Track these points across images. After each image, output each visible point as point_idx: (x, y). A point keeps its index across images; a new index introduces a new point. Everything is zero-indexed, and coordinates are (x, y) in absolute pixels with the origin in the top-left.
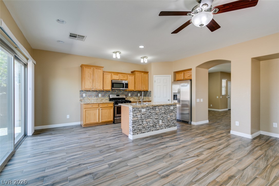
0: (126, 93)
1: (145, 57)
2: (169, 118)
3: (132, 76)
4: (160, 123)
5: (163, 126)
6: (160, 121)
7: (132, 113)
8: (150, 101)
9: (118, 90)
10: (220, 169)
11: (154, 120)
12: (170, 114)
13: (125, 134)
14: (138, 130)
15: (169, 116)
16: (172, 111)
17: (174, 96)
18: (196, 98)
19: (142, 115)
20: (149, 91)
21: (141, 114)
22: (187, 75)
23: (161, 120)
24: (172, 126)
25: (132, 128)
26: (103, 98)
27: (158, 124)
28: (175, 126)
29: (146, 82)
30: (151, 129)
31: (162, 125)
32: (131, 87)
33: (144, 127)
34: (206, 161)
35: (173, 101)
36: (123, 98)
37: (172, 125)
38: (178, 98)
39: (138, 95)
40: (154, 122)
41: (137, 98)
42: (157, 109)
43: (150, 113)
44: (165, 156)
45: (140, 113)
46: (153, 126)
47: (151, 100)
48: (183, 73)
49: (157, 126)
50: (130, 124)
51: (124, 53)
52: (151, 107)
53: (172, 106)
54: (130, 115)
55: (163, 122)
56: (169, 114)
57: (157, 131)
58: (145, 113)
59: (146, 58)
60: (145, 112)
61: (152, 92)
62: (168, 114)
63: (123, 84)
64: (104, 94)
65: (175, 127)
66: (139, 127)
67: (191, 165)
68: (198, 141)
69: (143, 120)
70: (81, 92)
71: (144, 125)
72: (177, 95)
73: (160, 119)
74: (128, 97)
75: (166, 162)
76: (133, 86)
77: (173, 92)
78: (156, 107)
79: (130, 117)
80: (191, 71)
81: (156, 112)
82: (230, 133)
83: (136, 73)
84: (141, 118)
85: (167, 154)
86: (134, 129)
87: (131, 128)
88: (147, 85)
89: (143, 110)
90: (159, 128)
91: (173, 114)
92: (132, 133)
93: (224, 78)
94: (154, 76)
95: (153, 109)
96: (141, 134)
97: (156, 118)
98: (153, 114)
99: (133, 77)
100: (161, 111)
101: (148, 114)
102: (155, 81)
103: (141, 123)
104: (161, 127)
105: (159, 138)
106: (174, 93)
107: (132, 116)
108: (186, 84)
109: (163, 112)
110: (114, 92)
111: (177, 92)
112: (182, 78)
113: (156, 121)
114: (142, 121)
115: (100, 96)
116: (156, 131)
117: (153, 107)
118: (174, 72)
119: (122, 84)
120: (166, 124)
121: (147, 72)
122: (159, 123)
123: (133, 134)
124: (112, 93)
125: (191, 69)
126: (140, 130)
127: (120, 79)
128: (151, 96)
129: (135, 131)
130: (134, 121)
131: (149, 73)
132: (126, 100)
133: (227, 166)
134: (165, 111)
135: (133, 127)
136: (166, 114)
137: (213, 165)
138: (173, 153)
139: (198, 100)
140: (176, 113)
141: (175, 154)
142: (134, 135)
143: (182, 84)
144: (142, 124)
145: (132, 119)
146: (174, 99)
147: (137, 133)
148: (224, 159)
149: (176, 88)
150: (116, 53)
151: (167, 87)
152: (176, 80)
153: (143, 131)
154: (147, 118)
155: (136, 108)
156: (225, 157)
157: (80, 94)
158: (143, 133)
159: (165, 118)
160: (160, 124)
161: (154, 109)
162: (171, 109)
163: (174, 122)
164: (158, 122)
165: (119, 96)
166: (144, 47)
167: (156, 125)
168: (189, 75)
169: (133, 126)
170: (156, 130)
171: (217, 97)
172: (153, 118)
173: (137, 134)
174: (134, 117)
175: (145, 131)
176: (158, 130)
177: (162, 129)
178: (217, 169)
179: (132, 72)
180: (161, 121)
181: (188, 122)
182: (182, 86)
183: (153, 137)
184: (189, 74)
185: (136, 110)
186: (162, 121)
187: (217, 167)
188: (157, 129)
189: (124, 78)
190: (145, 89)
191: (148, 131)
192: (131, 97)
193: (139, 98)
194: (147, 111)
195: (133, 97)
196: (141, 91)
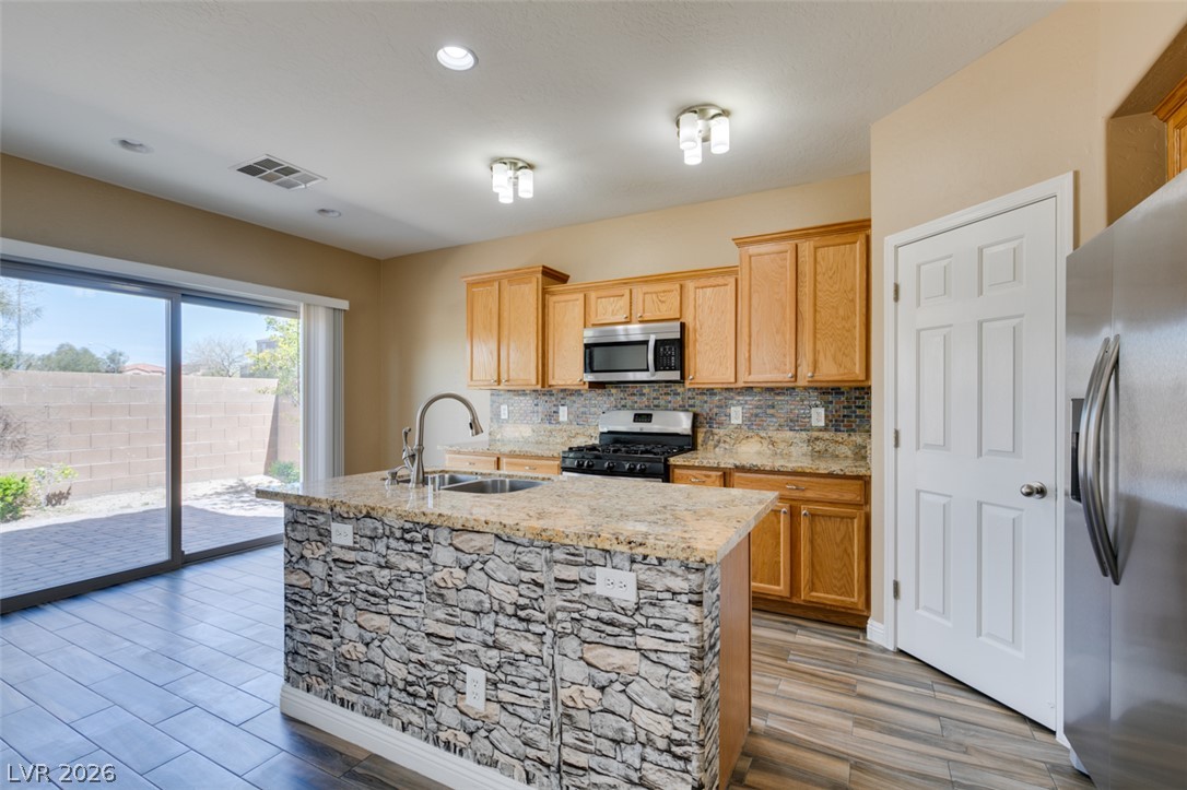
0: (708, 404)
2: (573, 692)
4: (469, 688)
5: (499, 739)
6: (468, 668)
9: (656, 386)
11: (421, 642)
12: (593, 654)
14: (314, 668)
15: (571, 670)
16: (616, 625)
19: (332, 565)
21: (329, 559)
23: (480, 675)
26: (574, 428)
27: (451, 692)
29: (846, 309)
30: (395, 708)
31: (488, 724)
32: (709, 364)
33: (344, 665)
39: (805, 416)
40: (413, 656)
41: (798, 441)
42: (443, 555)
45: (323, 550)
46: (407, 691)
49: (447, 715)
52: (397, 524)
55: (503, 696)
56: (571, 644)
57: (443, 752)
58: (351, 556)
60: (350, 548)
61: (874, 396)
62: (557, 635)
64: (583, 409)
66: (316, 647)
70: (495, 398)
71: (343, 649)
73: (474, 654)
74: (721, 432)
76: (730, 351)
78: (431, 533)
81: (437, 577)
84: (330, 583)
88: (858, 332)
89: (343, 534)
91: (630, 659)
94: (890, 243)
95: (411, 542)
96: (328, 704)
98: (412, 584)
99: (730, 288)
100: (477, 578)
101: (370, 574)
102: (896, 289)
103: (326, 621)
104: (484, 747)
110: (635, 398)
113: (436, 654)
114: (336, 615)
115: (565, 419)
117: (409, 525)
119: (644, 348)
120: (536, 736)
121: (863, 226)
122: (459, 684)
123: (287, 679)
124: (623, 402)
126: (324, 672)
127: (632, 319)
129: (294, 662)
130: (289, 593)
134: (524, 590)
136: (534, 628)
144: (337, 638)
153: (341, 693)
154: (363, 604)
157: (492, 406)
158: (342, 703)
159: (527, 668)
161: (418, 548)
162: (600, 589)
164: (454, 671)
167: (436, 691)
169: (288, 621)
170: (436, 744)
173: (307, 690)
175: (353, 698)
176: (447, 746)
180: (475, 679)
185: (301, 517)
186: (492, 684)
188: (442, 737)
189: (664, 307)
190: (830, 372)
191: (369, 708)
192: (750, 434)
193: (820, 446)
194: (366, 542)
195: (763, 434)
196: (837, 391)
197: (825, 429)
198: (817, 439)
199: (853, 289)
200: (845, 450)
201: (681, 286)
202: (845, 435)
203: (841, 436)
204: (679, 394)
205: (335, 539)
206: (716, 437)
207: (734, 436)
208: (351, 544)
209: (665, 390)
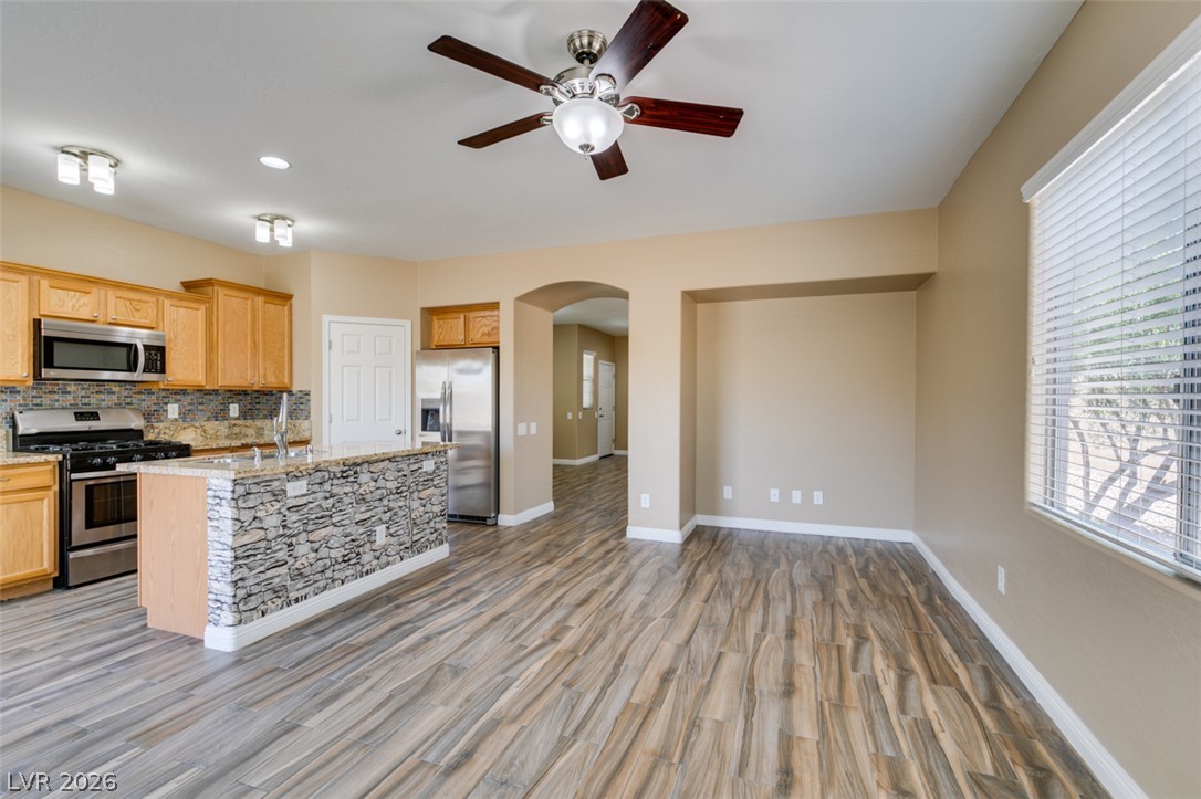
0: (148, 402)
1: (284, 218)
2: (416, 512)
3: (194, 305)
4: (378, 538)
5: (391, 551)
6: (377, 528)
7: (227, 511)
8: (305, 442)
9: (86, 385)
10: (630, 661)
11: (353, 529)
12: (422, 495)
13: (175, 634)
14: (269, 595)
15: (415, 504)
16: (429, 480)
17: (426, 412)
18: (517, 420)
19: (287, 513)
20: (295, 389)
21: (284, 510)
22: (480, 328)
23: (384, 526)
24: (427, 543)
25: (230, 590)
27: (368, 545)
28: (441, 543)
29: (282, 345)
30: (337, 575)
31: (385, 548)
32: (184, 368)
33: (298, 574)
34: (587, 647)
35: (421, 436)
36: (131, 430)
37: (428, 540)
38: (441, 421)
39: (225, 410)
40: (348, 539)
41: (221, 428)
42: (364, 478)
43: (331, 500)
44: (432, 678)
45: (278, 505)
46: (345, 561)
47: (306, 435)
48: (462, 316)
49: (366, 558)
50: (215, 572)
51: (143, 166)
52: (337, 470)
53: (430, 456)
54: (215, 523)
55: (391, 531)
56: (416, 495)
57: (365, 578)
58: (304, 500)
59: (289, 223)
60: (303, 496)
61: (312, 397)
62: (411, 493)
63: (130, 348)
65: (441, 547)
66: (272, 578)
67: (543, 679)
68: (542, 585)
69: (294, 540)
71: (298, 565)
72: (437, 411)
73: (380, 519)
74: (161, 425)
75: (445, 703)
76: (201, 362)
77: (421, 394)
78: (359, 468)
79: (212, 534)
80: (496, 313)
81: (361, 491)
82: (625, 535)
83: (221, 292)
84: (284, 527)
85: (439, 667)
86: (241, 593)
87: (224, 589)
88: (286, 359)
89: (296, 489)
90: (375, 562)
91: (432, 490)
92: (228, 617)
93: (590, 349)
94: (326, 318)
95: (347, 477)
96: (286, 609)
97: (359, 517)
98: (347, 500)
99: (201, 313)
100: (381, 483)
101: (320, 506)
102: (330, 343)
103: (281, 555)
104: (384, 559)
105: (379, 607)
106: (423, 400)
107: (229, 523)
108: (477, 365)
109: (392, 485)
110: (57, 396)
111: (438, 395)
112: (459, 338)
113: (361, 531)
114: (290, 545)
116: (359, 580)
117: (345, 469)
118: (423, 310)
119: (124, 350)
120: (405, 538)
121: (287, 298)
122: (372, 539)
123: (240, 622)
124: (38, 401)
125: (498, 303)
126: (278, 592)
127: (101, 319)
128: (307, 418)
129: (246, 605)
130: (240, 553)
131: (294, 300)
132: (151, 443)
133: (648, 644)
134: (400, 480)
135: (236, 582)
136: (404, 494)
137: (609, 655)
138: (463, 656)
139: (522, 429)
140: (443, 485)
141: (472, 656)
142: (242, 627)
143: (462, 364)
144: (291, 561)
145: (230, 540)
146: (424, 429)
147: (263, 607)
148: (632, 624)
149: (435, 378)
150: (84, 155)
151: (390, 372)
152: (431, 347)
153: (293, 595)
154: (314, 527)
155: (256, 480)
156: (632, 617)
158: (297, 601)
159: (401, 513)
160: (378, 543)
161: (351, 479)
162: (424, 470)
163: (438, 526)
164: (370, 534)
165: (94, 416)
166: (291, 166)
167: (361, 549)
168: (486, 329)
169: (239, 576)
170: (361, 576)
171: (570, 416)
172: (343, 522)
173: (263, 614)
174: (241, 527)
175: (306, 591)
176: (367, 573)
177: (388, 564)
178: (624, 664)
179: (189, 286)
180: (381, 530)
181: (484, 519)
182: (461, 371)
183: (349, 613)
184: (487, 322)
185: (254, 489)
186: (388, 528)
187: (623, 657)
188: (364, 570)
189: (137, 315)
190: (272, 381)
191: (318, 588)
192: (186, 425)
193: (237, 430)
194: (316, 488)
195: (197, 424)
196: (245, 393)
197: (238, 418)
198: (235, 425)
199: (283, 333)
200: (251, 431)
201: (157, 301)
202: (251, 421)
203: (250, 422)
204: (114, 393)
205: (289, 495)
206: (157, 430)
207: (173, 428)
208: (305, 492)
209: (97, 389)
